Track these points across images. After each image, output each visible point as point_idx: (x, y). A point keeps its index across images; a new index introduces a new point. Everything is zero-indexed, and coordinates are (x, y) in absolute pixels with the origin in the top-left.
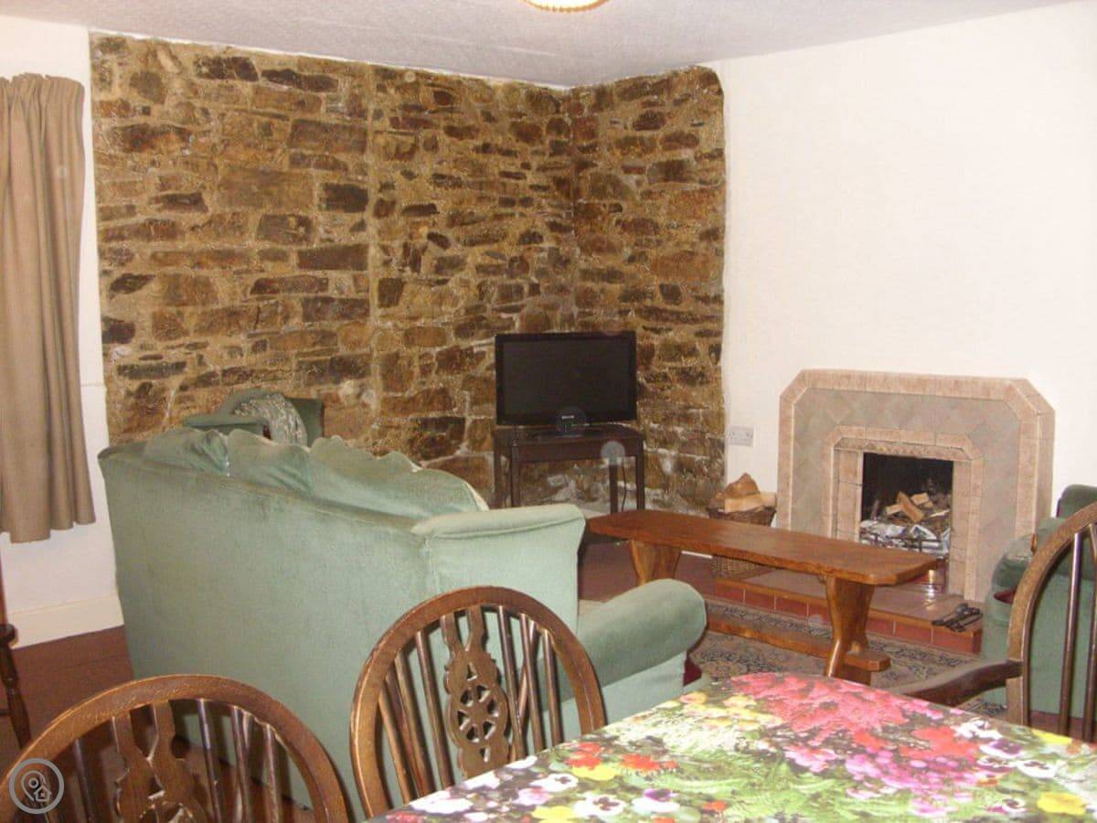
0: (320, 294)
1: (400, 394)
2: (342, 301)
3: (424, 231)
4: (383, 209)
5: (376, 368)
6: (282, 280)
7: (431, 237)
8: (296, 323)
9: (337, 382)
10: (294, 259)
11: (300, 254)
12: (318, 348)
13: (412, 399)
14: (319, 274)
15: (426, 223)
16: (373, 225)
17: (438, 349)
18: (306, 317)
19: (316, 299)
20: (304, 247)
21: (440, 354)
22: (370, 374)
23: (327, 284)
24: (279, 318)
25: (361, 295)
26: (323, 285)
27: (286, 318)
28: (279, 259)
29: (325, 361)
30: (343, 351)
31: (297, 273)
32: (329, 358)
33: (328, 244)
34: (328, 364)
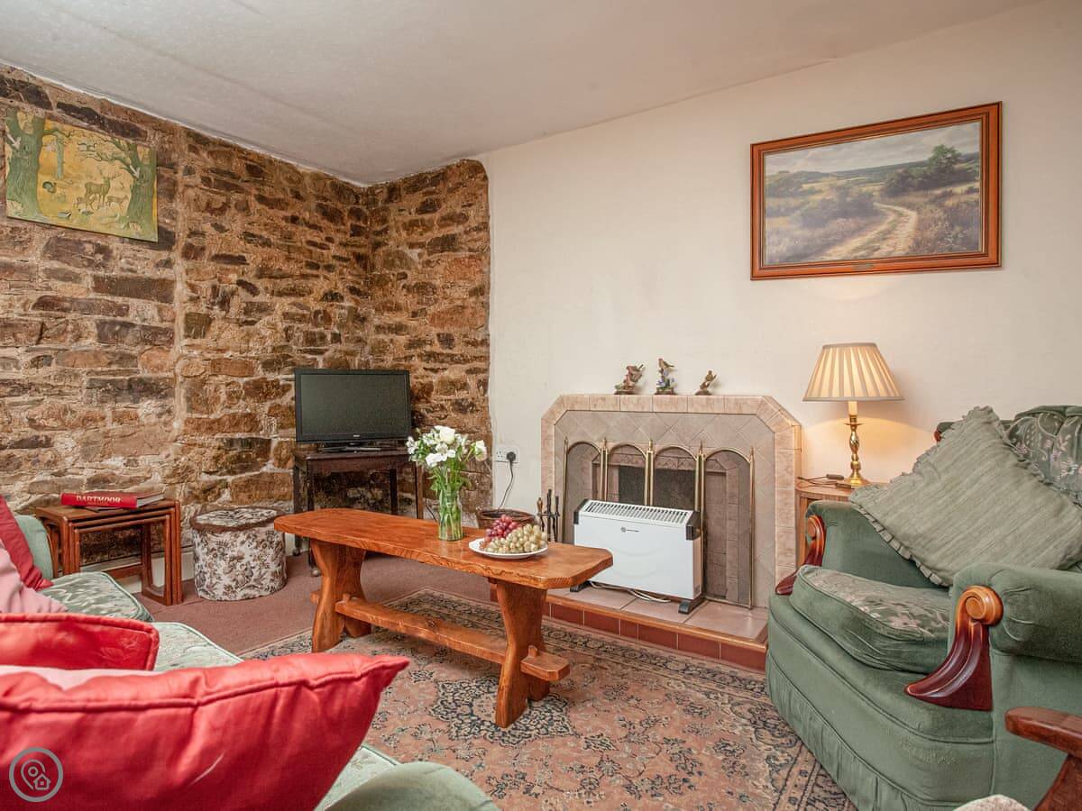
0: (119, 318)
1: (205, 416)
2: (144, 327)
3: (234, 277)
4: (191, 253)
5: (180, 392)
6: (73, 300)
7: (240, 283)
8: (90, 342)
9: (136, 401)
10: (88, 282)
11: (96, 278)
12: (114, 367)
13: (218, 421)
14: (119, 300)
15: (235, 271)
16: (180, 265)
17: (246, 379)
18: (101, 338)
19: (114, 323)
20: (101, 273)
21: (247, 383)
22: (174, 396)
23: (127, 310)
24: (70, 336)
25: (165, 325)
26: (123, 311)
27: (78, 338)
28: (70, 279)
29: (121, 380)
30: (144, 374)
31: (92, 295)
32: (127, 378)
33: (130, 274)
34: (126, 384)
